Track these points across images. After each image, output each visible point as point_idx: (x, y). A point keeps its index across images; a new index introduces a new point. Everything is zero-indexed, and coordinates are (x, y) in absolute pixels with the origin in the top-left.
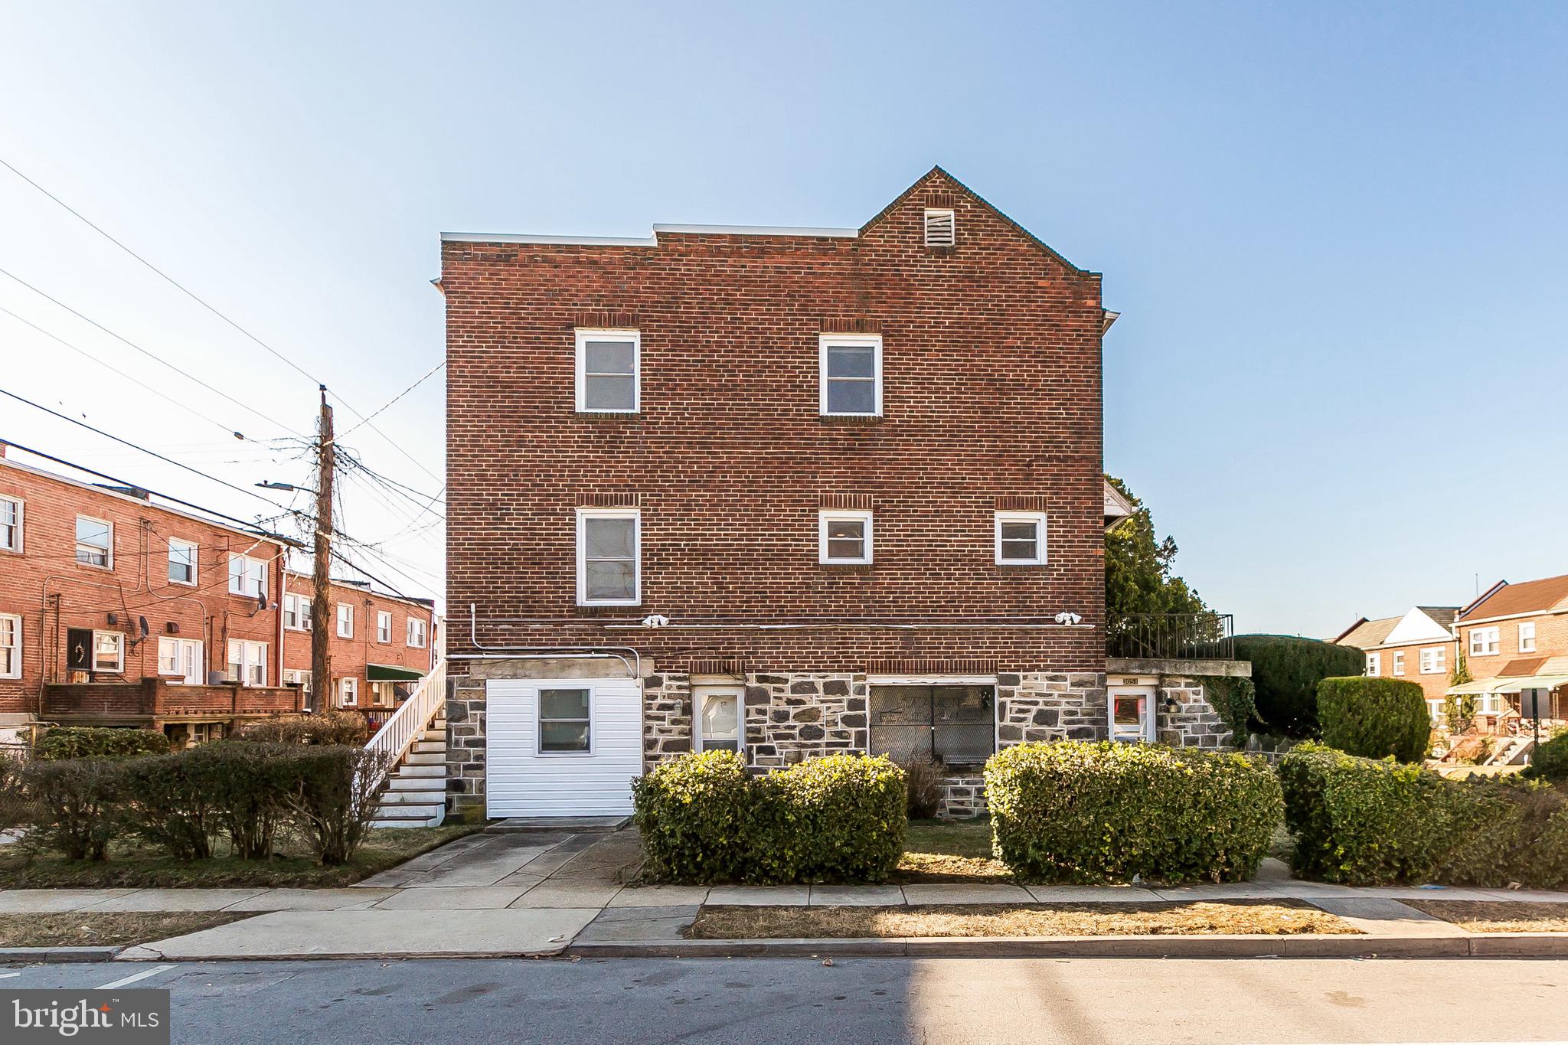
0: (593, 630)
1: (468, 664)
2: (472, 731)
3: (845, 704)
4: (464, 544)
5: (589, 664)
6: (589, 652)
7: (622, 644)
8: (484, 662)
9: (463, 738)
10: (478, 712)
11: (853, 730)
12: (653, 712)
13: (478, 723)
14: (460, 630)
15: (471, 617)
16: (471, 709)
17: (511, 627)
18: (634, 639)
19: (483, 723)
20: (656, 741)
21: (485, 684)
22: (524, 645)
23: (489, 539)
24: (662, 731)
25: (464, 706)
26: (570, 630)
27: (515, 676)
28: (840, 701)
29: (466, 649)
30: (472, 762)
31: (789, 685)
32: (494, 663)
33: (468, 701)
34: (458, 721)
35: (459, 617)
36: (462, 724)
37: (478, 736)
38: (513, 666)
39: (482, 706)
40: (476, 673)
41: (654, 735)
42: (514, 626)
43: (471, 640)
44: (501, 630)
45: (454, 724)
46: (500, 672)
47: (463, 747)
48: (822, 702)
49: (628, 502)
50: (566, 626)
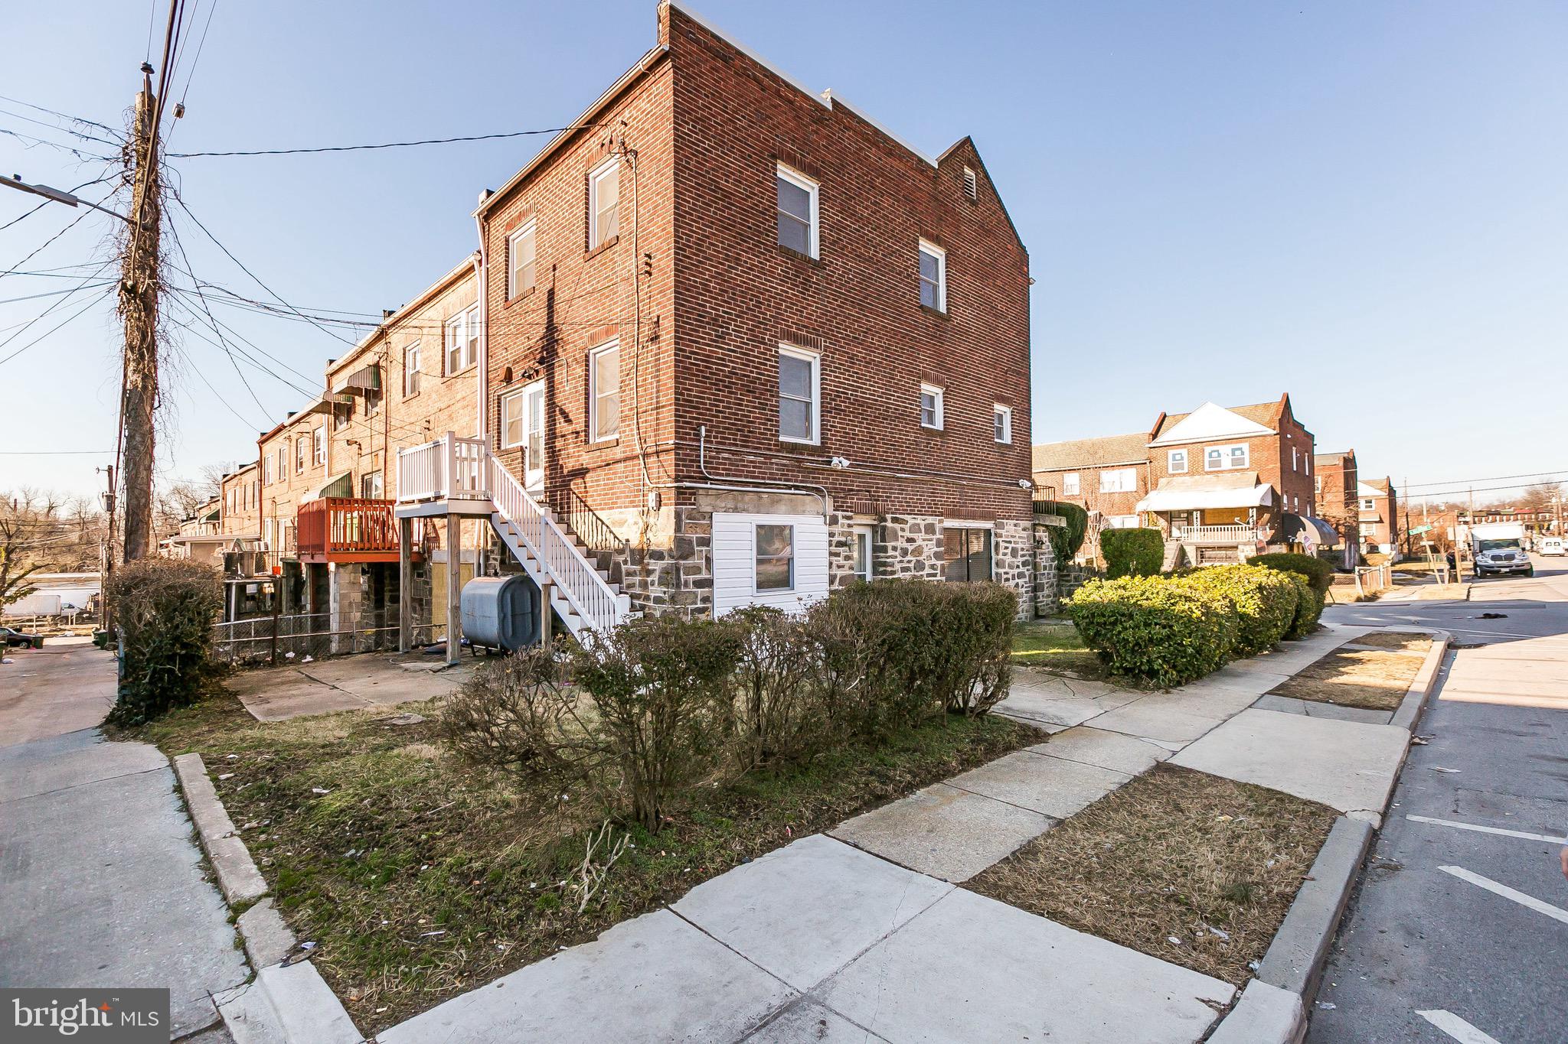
0: (793, 466)
1: (694, 494)
2: (698, 570)
3: (934, 542)
4: (690, 358)
5: (791, 500)
6: (790, 487)
7: (812, 483)
8: (710, 492)
9: (691, 578)
10: (704, 548)
11: (939, 563)
12: (834, 549)
13: (704, 561)
14: (688, 455)
15: (699, 441)
16: (698, 546)
17: (731, 456)
18: (819, 478)
19: (709, 561)
20: (836, 576)
21: (711, 517)
22: (741, 476)
23: (712, 357)
24: (839, 567)
25: (690, 542)
26: (777, 464)
27: (736, 510)
28: (931, 540)
29: (692, 477)
30: (699, 605)
31: (909, 525)
32: (719, 494)
33: (695, 536)
34: (685, 558)
35: (685, 439)
36: (689, 562)
37: (704, 575)
38: (734, 499)
39: (706, 542)
40: (704, 504)
41: (835, 571)
42: (733, 454)
43: (699, 467)
44: (724, 458)
45: (682, 562)
46: (723, 505)
47: (692, 589)
48: (924, 540)
49: (814, 345)
50: (773, 461)
